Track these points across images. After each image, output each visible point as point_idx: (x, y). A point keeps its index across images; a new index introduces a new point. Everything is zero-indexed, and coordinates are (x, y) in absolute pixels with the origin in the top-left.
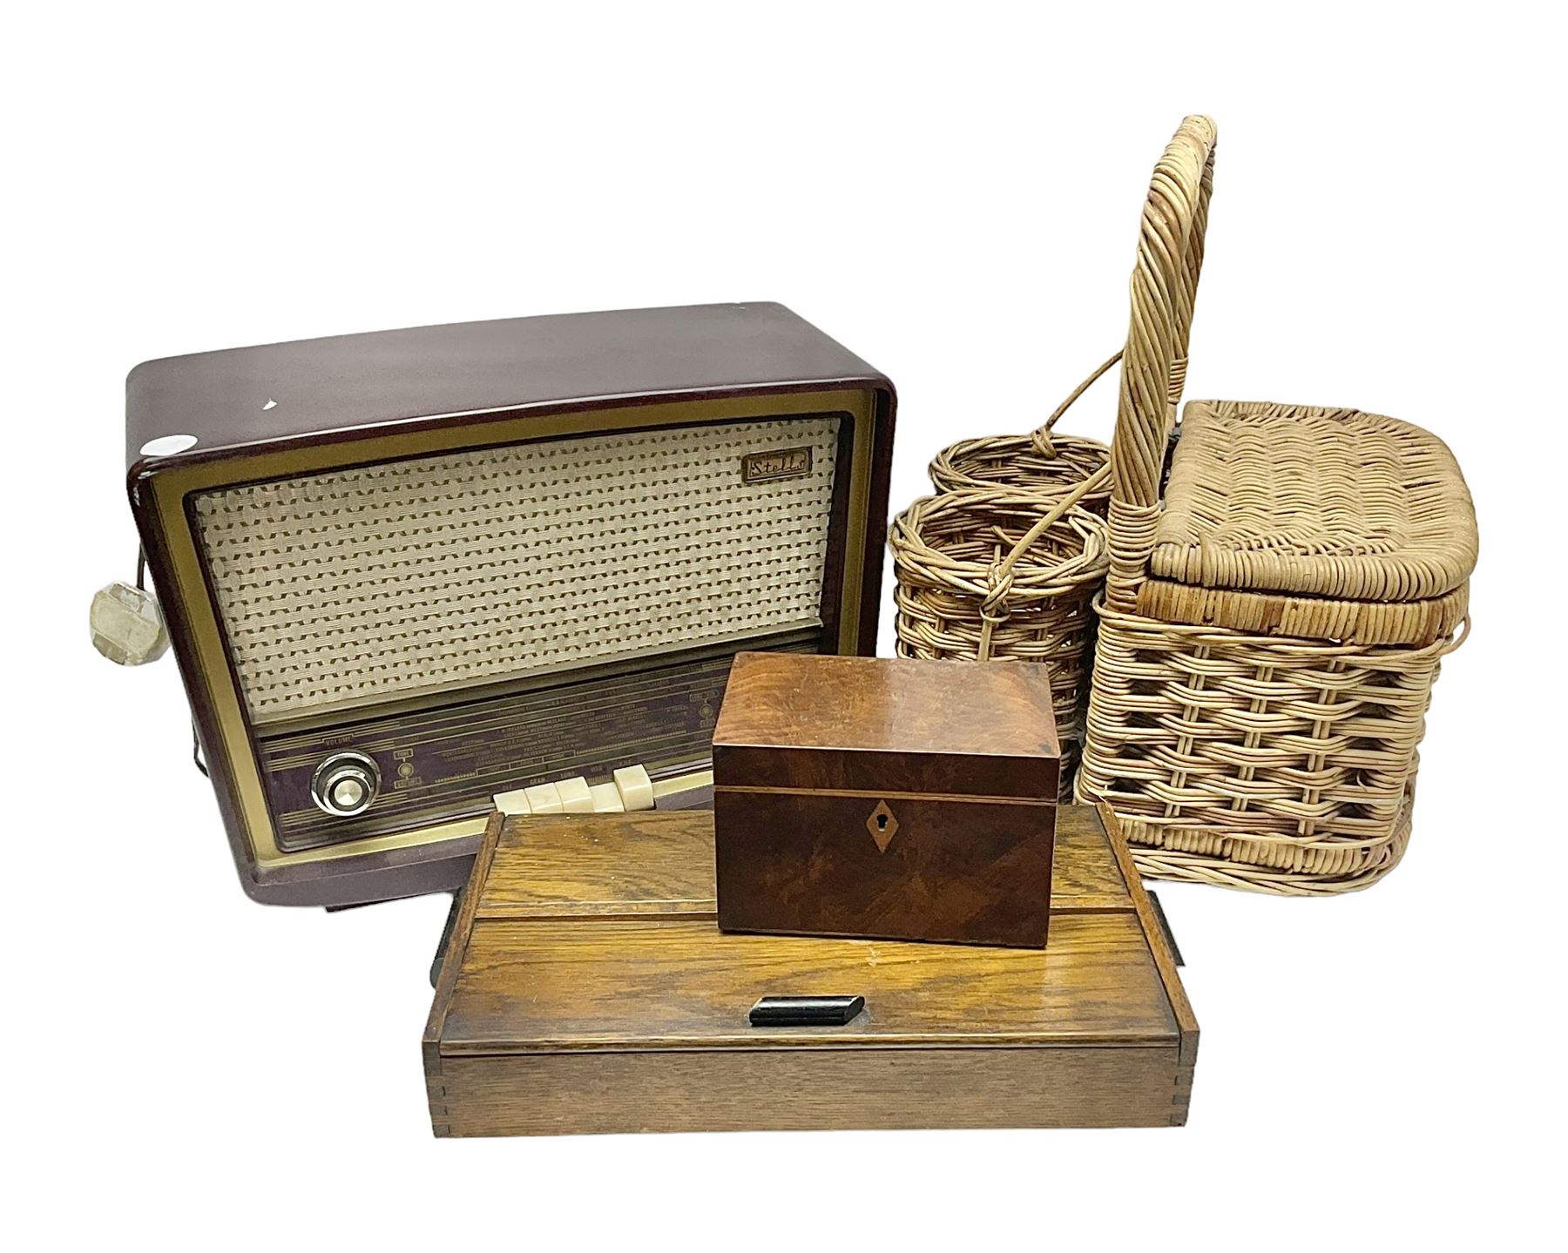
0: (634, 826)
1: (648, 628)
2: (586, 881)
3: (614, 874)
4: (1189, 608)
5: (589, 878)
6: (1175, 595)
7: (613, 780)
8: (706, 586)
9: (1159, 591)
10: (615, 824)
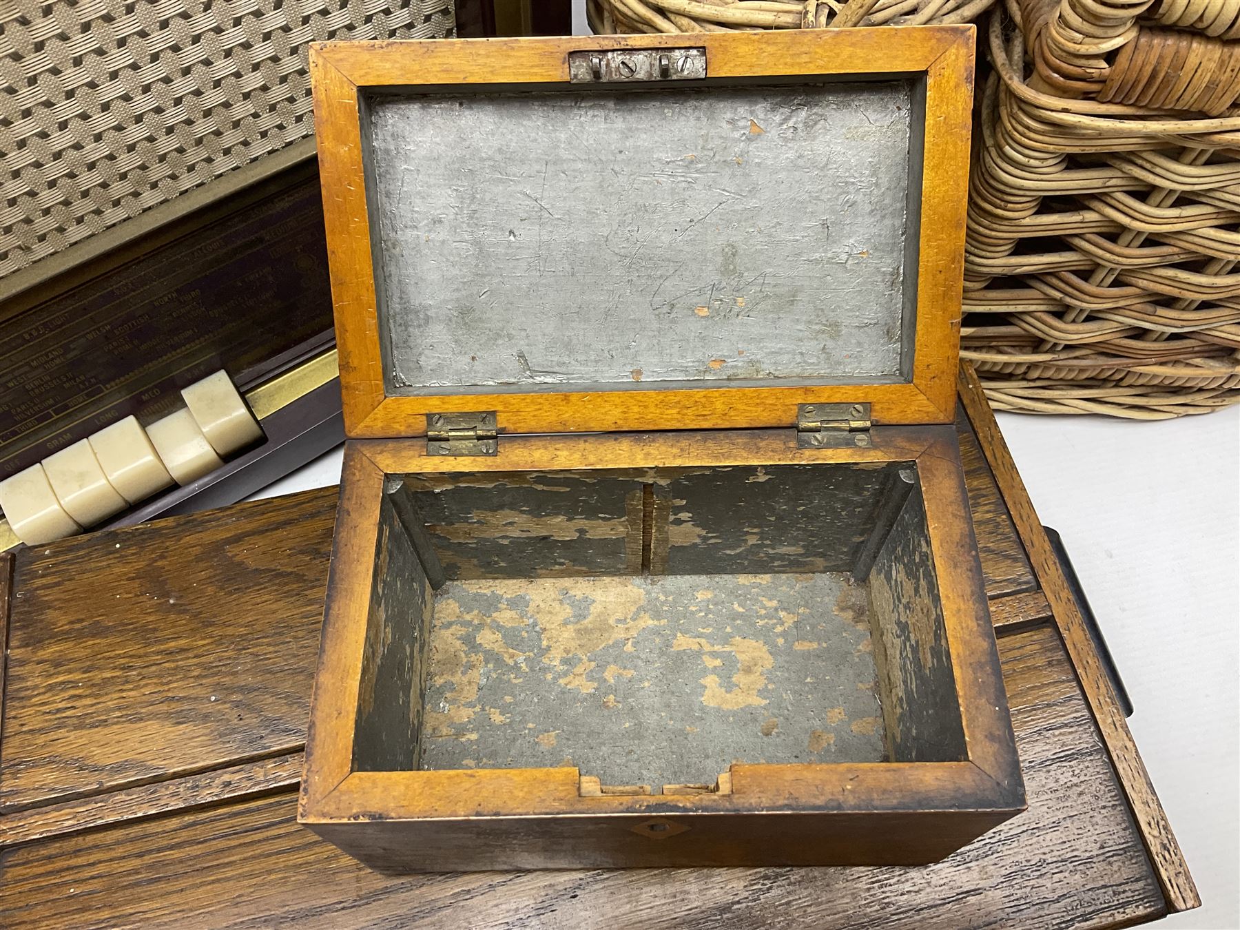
0: (231, 550)
1: (155, 150)
2: (168, 715)
3: (218, 687)
4: (1211, 86)
5: (175, 707)
6: (1192, 61)
7: (184, 405)
8: (233, 79)
9: (1161, 57)
10: (197, 550)
